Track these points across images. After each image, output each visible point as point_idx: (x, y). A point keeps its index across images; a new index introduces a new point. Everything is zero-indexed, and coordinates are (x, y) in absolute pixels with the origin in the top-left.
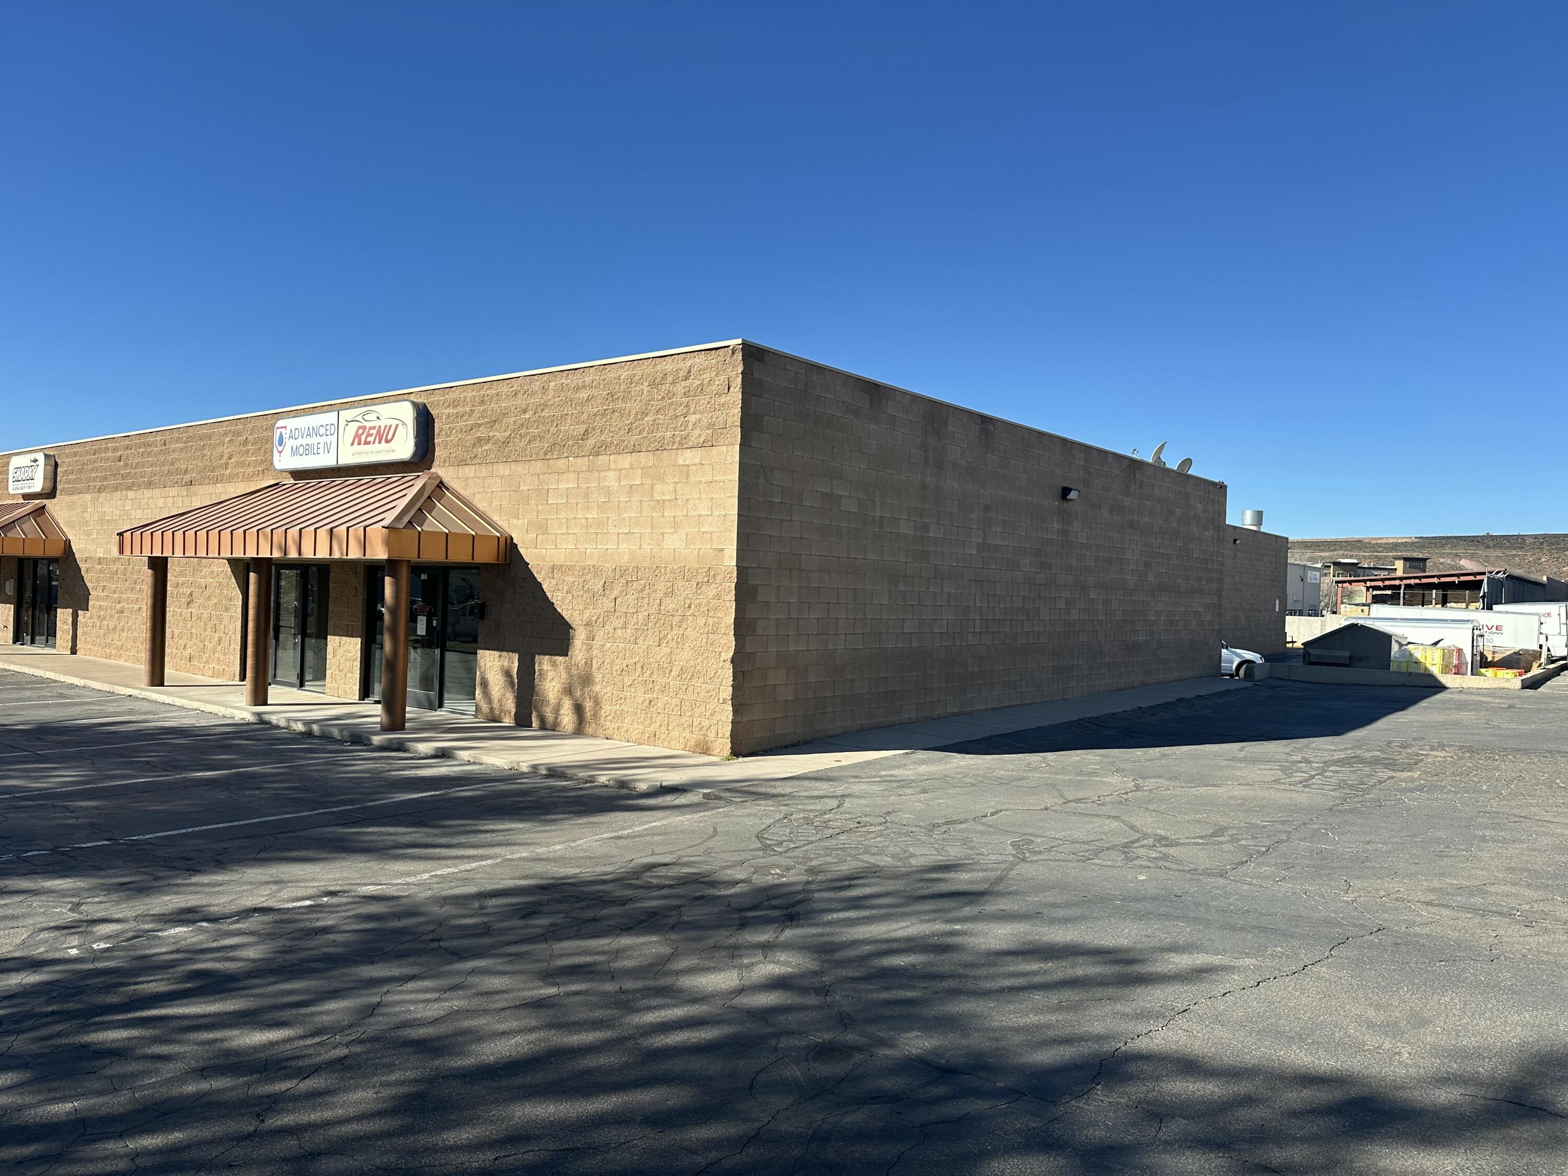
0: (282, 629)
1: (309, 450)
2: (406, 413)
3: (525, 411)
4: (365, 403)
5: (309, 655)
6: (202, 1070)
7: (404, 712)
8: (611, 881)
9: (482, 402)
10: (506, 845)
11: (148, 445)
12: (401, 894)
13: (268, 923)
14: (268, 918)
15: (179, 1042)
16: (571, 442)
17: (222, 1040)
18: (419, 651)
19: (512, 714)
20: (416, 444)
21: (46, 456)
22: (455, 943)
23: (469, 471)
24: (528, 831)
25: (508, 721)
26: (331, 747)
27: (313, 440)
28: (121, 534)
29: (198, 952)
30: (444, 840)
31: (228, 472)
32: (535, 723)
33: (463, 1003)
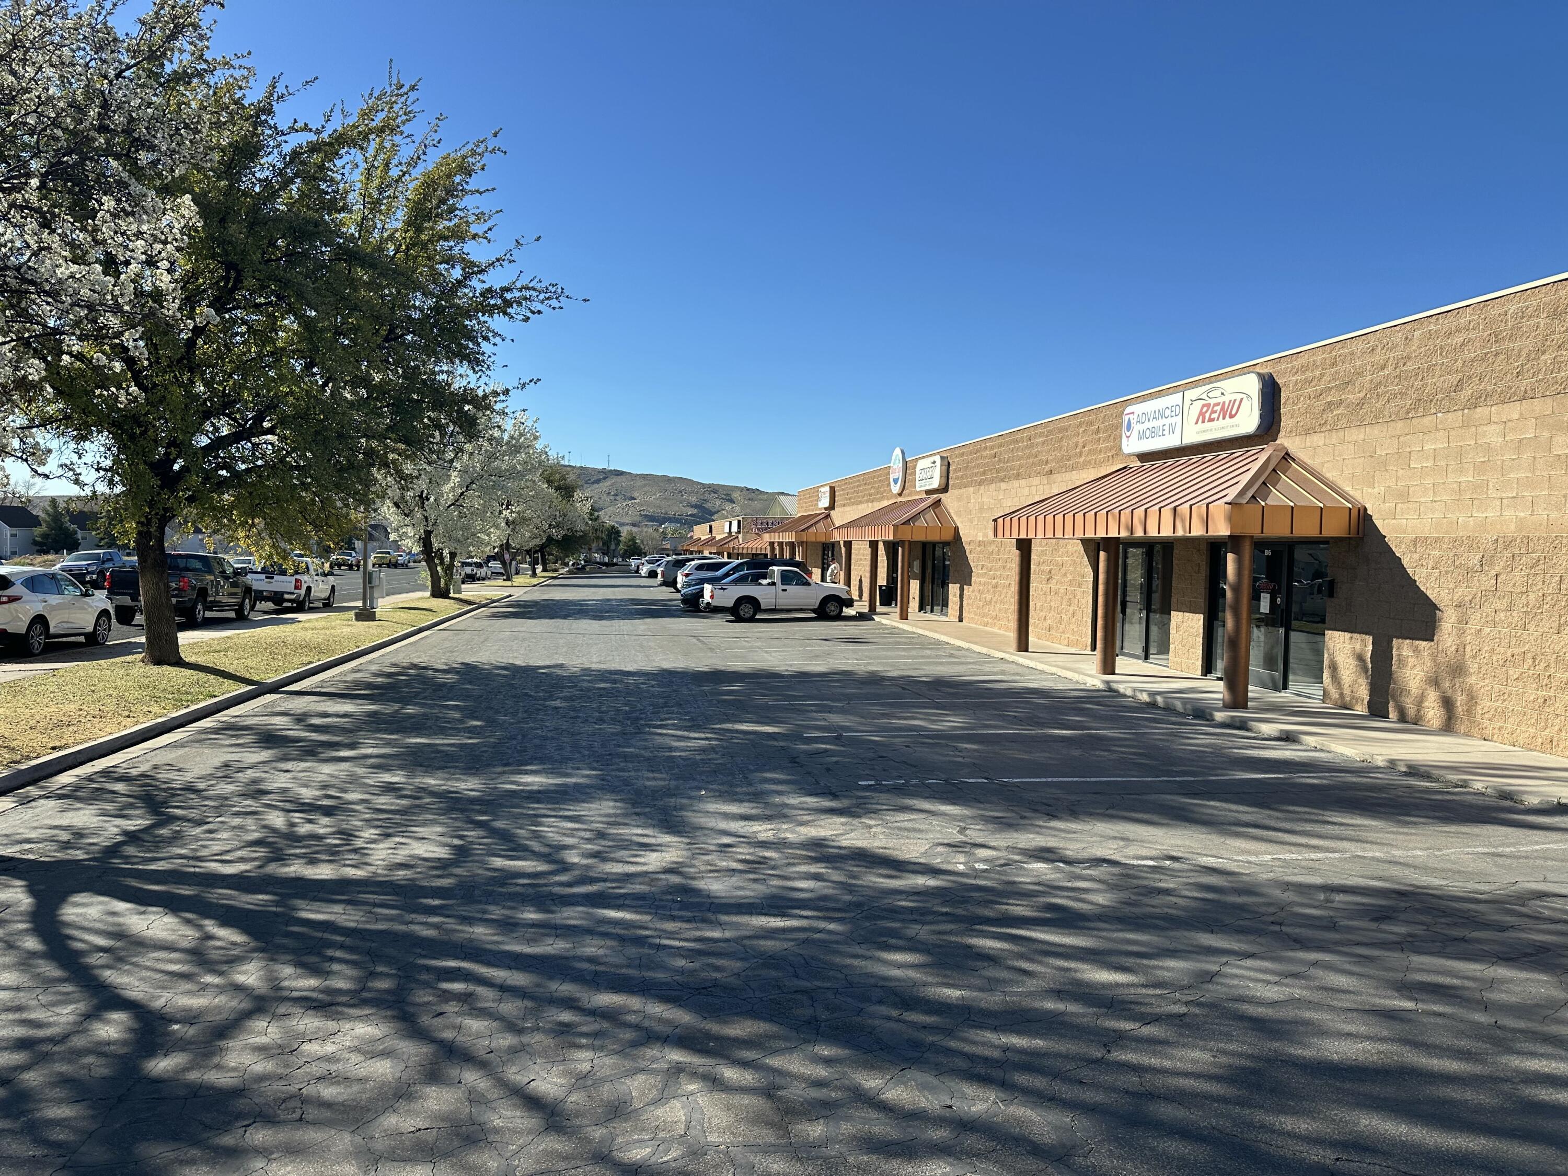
0: (1129, 604)
1: (1155, 433)
2: (1251, 385)
3: (1383, 368)
4: (1209, 380)
5: (1154, 629)
6: (1059, 992)
7: (1247, 691)
8: (1486, 902)
9: (1334, 364)
10: (1357, 841)
11: (1017, 441)
12: (1242, 871)
13: (1114, 875)
14: (1115, 870)
15: (1040, 963)
16: (1439, 396)
17: (1076, 971)
18: (1262, 629)
19: (1366, 702)
20: (1261, 417)
21: (942, 458)
22: (1298, 930)
23: (1317, 439)
24: (1381, 830)
25: (1361, 709)
26: (1174, 719)
27: (1159, 423)
28: (995, 520)
29: (1055, 888)
30: (1288, 826)
31: (1082, 460)
32: (1393, 715)
33: (1305, 993)
